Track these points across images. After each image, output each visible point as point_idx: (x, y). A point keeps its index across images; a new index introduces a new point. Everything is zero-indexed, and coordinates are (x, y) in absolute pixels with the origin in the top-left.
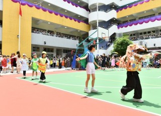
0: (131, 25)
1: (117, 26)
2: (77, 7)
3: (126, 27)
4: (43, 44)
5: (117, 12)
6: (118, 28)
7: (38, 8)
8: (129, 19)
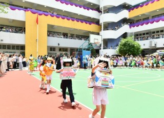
0: (142, 25)
1: (129, 26)
2: (88, 10)
3: (138, 26)
4: (57, 45)
5: (129, 11)
6: (130, 27)
7: (52, 16)
8: (142, 18)
